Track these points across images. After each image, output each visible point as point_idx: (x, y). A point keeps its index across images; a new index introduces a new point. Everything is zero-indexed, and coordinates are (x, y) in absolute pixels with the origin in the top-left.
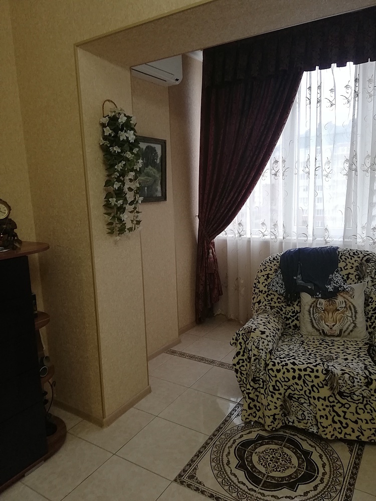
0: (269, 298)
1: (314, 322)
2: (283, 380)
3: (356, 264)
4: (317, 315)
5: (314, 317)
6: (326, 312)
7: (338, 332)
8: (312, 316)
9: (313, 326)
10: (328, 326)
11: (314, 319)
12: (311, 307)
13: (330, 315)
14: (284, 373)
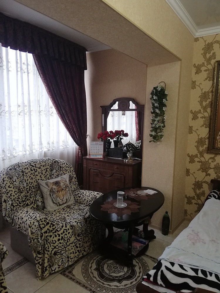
0: (9, 195)
1: (54, 200)
2: (52, 242)
3: (50, 163)
4: (54, 196)
5: (53, 197)
6: (58, 192)
7: (65, 201)
8: (52, 197)
9: (54, 203)
10: (61, 199)
11: (54, 198)
12: (50, 192)
13: (61, 193)
14: (53, 238)
